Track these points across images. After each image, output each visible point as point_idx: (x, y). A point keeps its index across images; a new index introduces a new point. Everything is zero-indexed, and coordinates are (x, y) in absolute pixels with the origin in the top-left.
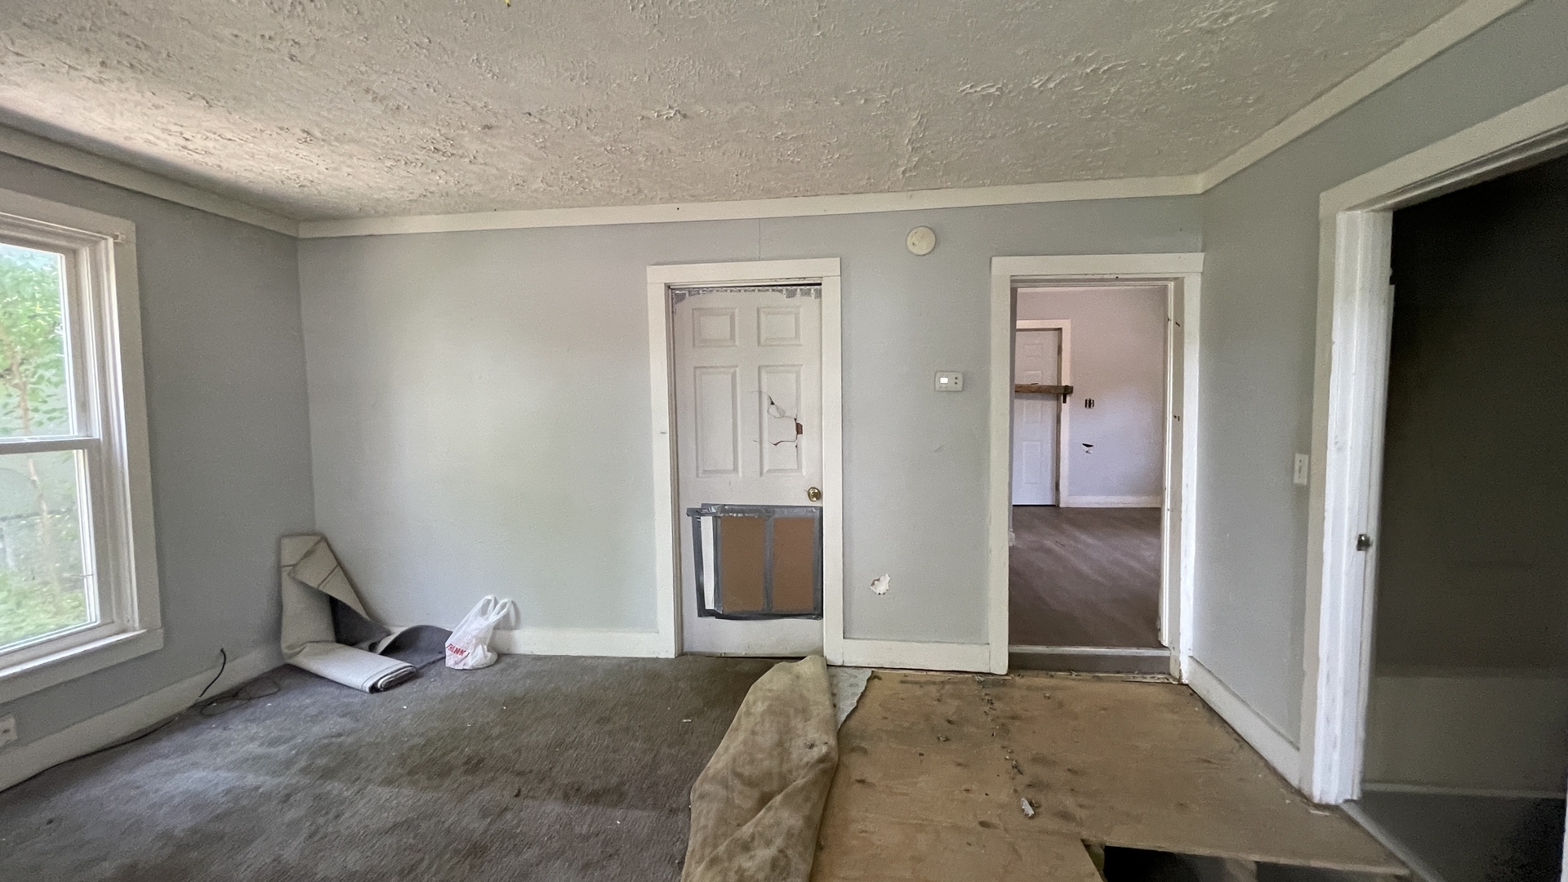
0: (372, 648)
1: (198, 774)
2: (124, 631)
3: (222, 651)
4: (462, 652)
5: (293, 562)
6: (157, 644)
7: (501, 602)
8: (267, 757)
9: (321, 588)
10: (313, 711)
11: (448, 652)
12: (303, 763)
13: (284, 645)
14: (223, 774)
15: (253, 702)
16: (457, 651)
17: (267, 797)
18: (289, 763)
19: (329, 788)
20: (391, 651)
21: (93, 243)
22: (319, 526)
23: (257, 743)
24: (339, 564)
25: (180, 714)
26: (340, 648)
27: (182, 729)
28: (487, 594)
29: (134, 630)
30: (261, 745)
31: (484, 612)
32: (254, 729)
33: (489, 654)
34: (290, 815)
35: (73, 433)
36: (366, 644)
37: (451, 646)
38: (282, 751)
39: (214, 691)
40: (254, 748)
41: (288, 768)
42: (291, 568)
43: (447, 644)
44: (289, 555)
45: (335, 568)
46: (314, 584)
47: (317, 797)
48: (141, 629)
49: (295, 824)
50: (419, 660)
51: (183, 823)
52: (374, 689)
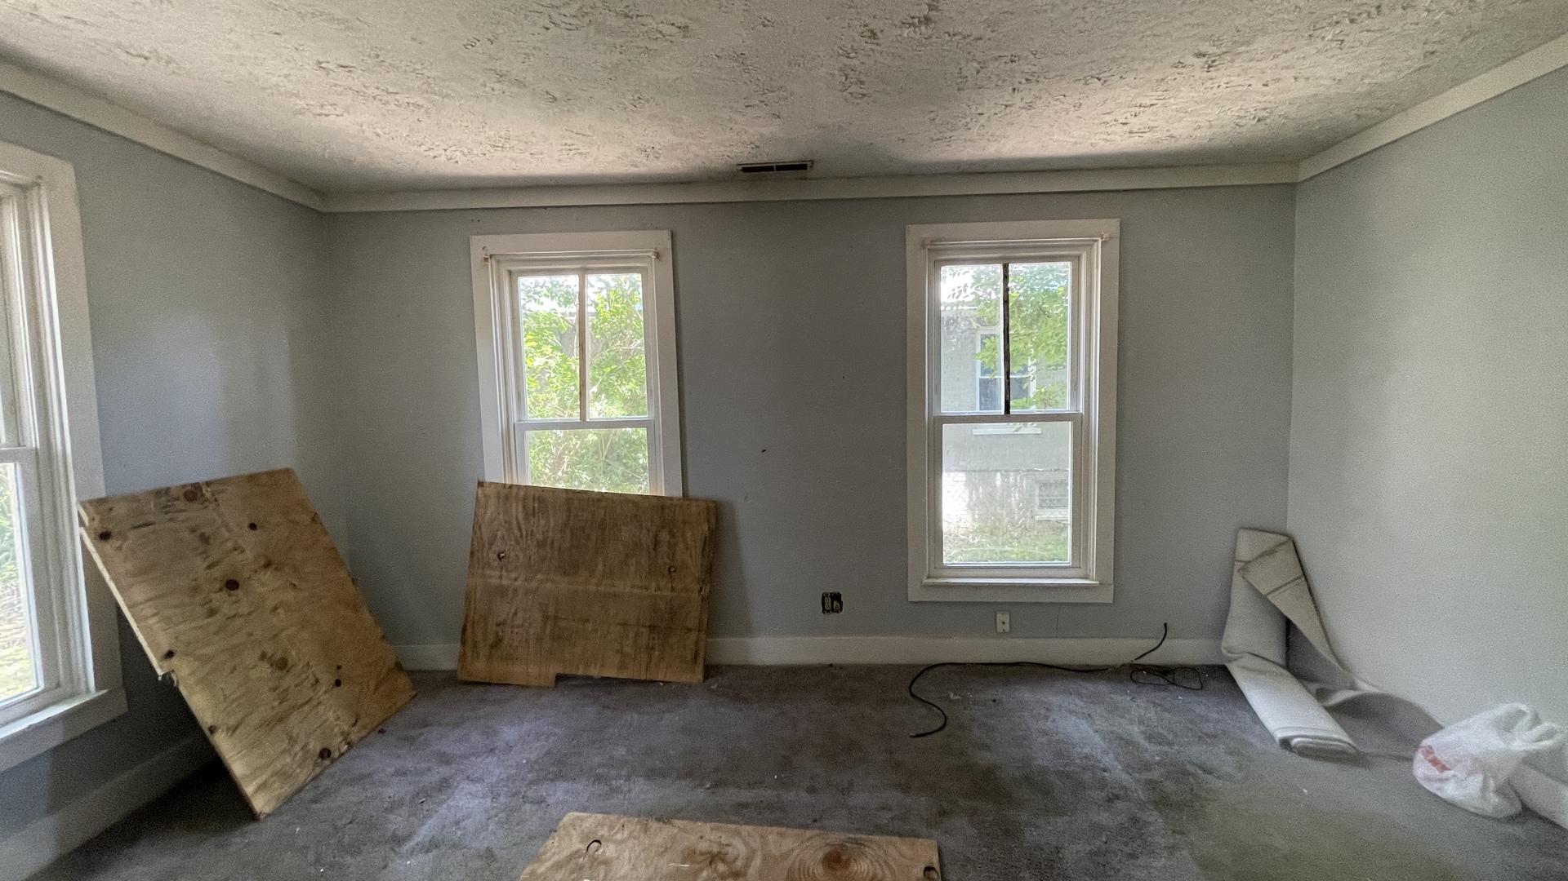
0: (1321, 695)
1: (1084, 725)
2: (1086, 578)
3: (1165, 625)
4: (1443, 768)
5: (1247, 559)
6: (1107, 597)
7: (1546, 725)
8: (1137, 746)
9: (1270, 597)
10: (1209, 728)
11: (1419, 756)
12: (1155, 775)
13: (1224, 644)
14: (1097, 738)
15: (1172, 688)
16: (1435, 762)
17: (1103, 783)
18: (1147, 767)
19: (1151, 819)
20: (1341, 712)
21: (1089, 246)
22: (1291, 527)
23: (1143, 728)
24: (1304, 574)
25: (1114, 667)
26: (1282, 675)
27: (1109, 680)
28: (1523, 702)
29: (1093, 580)
30: (1144, 733)
31: (1507, 725)
32: (1151, 714)
33: (1494, 799)
34: (1104, 818)
35: (1067, 408)
36: (1314, 687)
37: (1429, 750)
38: (1152, 751)
39: (1149, 660)
40: (1135, 731)
41: (1140, 770)
42: (1242, 564)
43: (1427, 742)
44: (1245, 551)
45: (1298, 578)
46: (1264, 590)
47: (1134, 820)
48: (1096, 581)
49: (1099, 828)
50: (1372, 742)
51: (1042, 758)
52: (1285, 743)
